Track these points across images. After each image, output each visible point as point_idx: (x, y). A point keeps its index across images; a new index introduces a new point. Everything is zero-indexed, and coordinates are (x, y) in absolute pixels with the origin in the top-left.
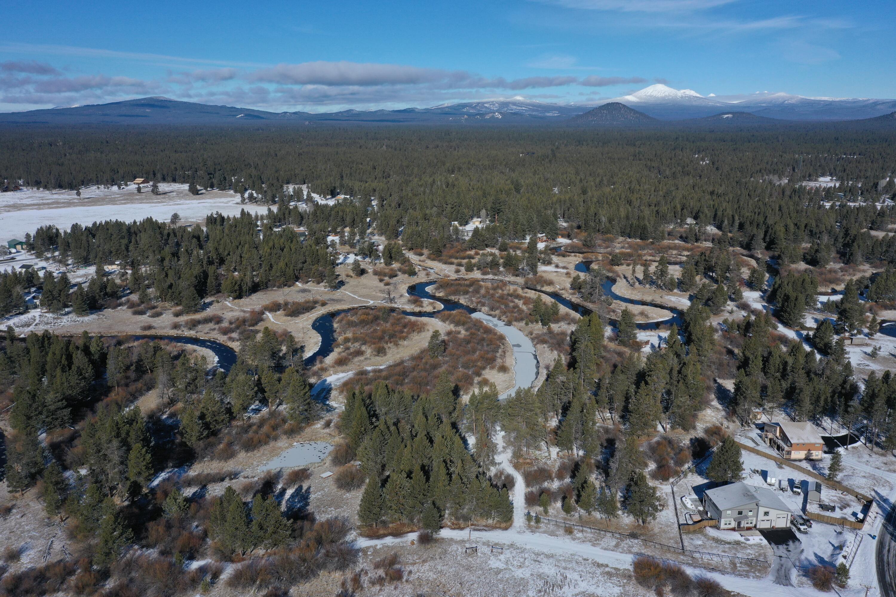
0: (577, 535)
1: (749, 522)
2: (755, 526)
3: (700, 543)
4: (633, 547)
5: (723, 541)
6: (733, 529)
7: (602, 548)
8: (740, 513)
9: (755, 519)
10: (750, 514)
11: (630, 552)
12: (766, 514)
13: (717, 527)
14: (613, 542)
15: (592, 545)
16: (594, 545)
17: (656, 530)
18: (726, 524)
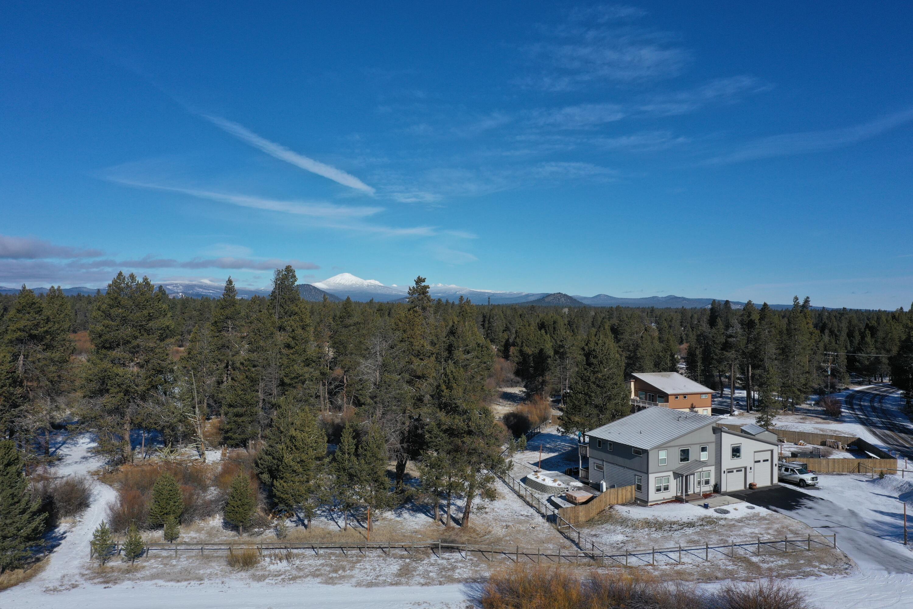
0: (272, 567)
1: (703, 480)
2: (717, 489)
3: (620, 538)
4: (454, 568)
5: (674, 523)
6: (678, 500)
7: (359, 584)
8: (685, 455)
9: (713, 469)
10: (704, 456)
11: (451, 580)
12: (736, 452)
13: (644, 503)
14: (394, 567)
15: (326, 583)
16: (330, 581)
17: (498, 531)
18: (658, 490)
